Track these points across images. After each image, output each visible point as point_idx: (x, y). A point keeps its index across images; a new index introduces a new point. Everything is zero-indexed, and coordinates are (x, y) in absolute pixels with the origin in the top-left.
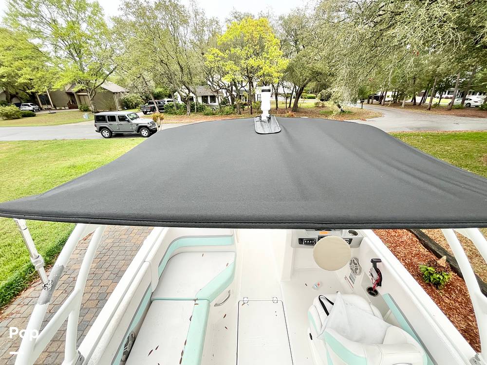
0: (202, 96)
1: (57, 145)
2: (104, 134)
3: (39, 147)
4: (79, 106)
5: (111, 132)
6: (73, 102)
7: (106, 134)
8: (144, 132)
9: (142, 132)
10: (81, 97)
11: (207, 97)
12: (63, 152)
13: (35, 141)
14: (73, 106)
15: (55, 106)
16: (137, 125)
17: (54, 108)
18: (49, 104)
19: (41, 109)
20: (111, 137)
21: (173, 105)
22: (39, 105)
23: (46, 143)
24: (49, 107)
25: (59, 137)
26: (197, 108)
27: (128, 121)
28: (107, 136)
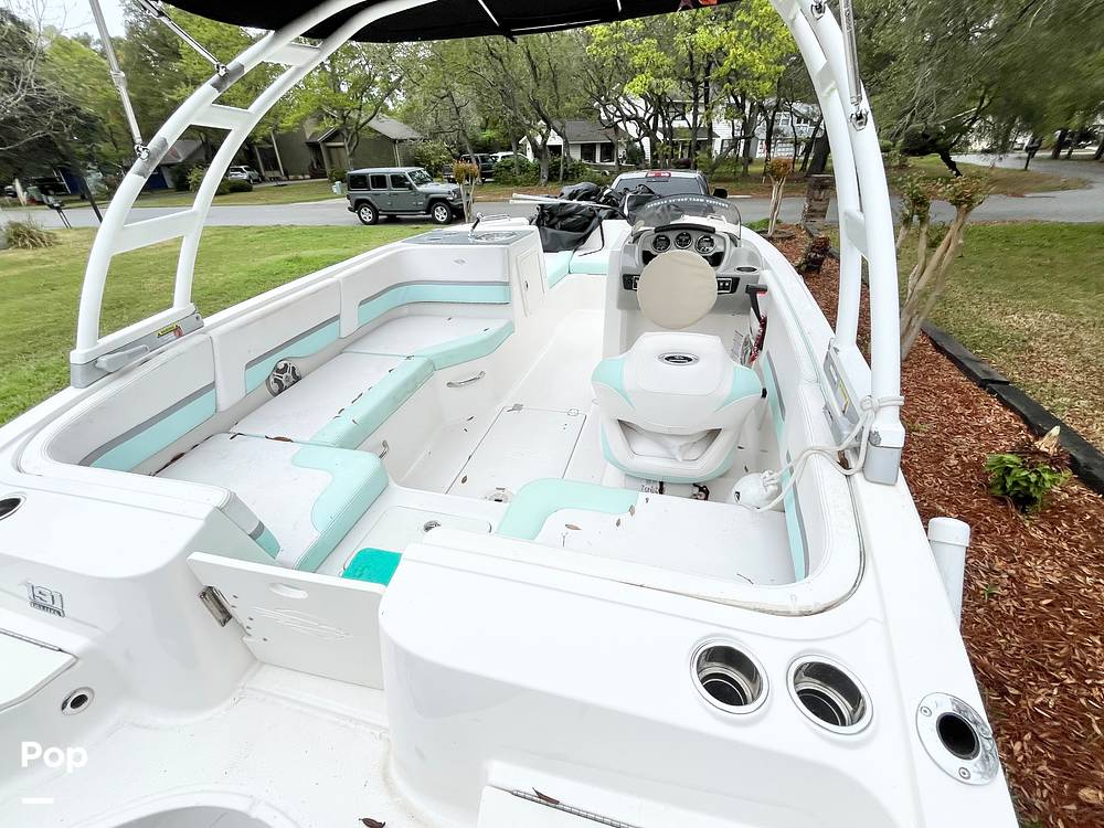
0: (582, 145)
1: (279, 231)
2: (363, 216)
3: (250, 236)
4: (328, 171)
5: (376, 212)
6: (318, 163)
7: (367, 215)
8: (441, 214)
9: (436, 213)
10: (333, 151)
11: (593, 146)
12: (287, 244)
13: (245, 228)
14: (317, 172)
15: (286, 174)
16: (427, 195)
17: (284, 178)
18: (277, 168)
19: (264, 180)
20: (375, 222)
21: (513, 165)
22: (259, 171)
23: (261, 230)
24: (277, 174)
25: (284, 222)
26: (565, 172)
27: (410, 187)
28: (368, 220)
